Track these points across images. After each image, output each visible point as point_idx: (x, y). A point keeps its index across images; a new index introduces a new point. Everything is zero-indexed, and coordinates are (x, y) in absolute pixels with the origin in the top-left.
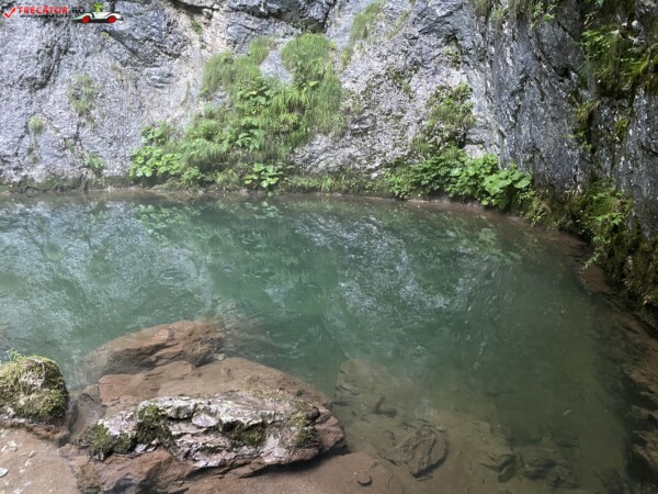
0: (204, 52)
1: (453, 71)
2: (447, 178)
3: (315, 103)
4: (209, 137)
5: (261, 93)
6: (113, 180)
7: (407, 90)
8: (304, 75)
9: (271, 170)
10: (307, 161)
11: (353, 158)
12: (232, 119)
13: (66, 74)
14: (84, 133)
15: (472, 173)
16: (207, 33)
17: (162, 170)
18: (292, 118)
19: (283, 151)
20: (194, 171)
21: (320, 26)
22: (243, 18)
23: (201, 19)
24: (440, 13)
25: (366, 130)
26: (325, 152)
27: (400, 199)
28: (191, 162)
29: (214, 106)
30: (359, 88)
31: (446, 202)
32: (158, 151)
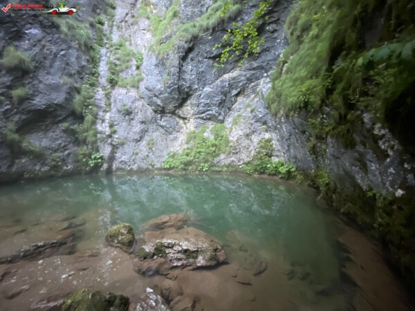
0: (187, 130)
1: (266, 133)
2: (266, 168)
3: (221, 144)
4: (187, 155)
5: (204, 142)
6: (157, 169)
7: (251, 140)
8: (217, 136)
9: (206, 165)
10: (218, 162)
11: (233, 161)
12: (195, 149)
13: (146, 138)
14: (150, 155)
15: (274, 166)
16: (188, 125)
17: (172, 166)
18: (213, 149)
19: (210, 159)
20: (182, 166)
21: (222, 122)
22: (199, 120)
23: (186, 121)
24: (260, 116)
25: (237, 153)
26: (223, 159)
27: (250, 175)
28: (181, 163)
29: (189, 146)
30: (235, 139)
31: (266, 176)
32: (171, 160)
